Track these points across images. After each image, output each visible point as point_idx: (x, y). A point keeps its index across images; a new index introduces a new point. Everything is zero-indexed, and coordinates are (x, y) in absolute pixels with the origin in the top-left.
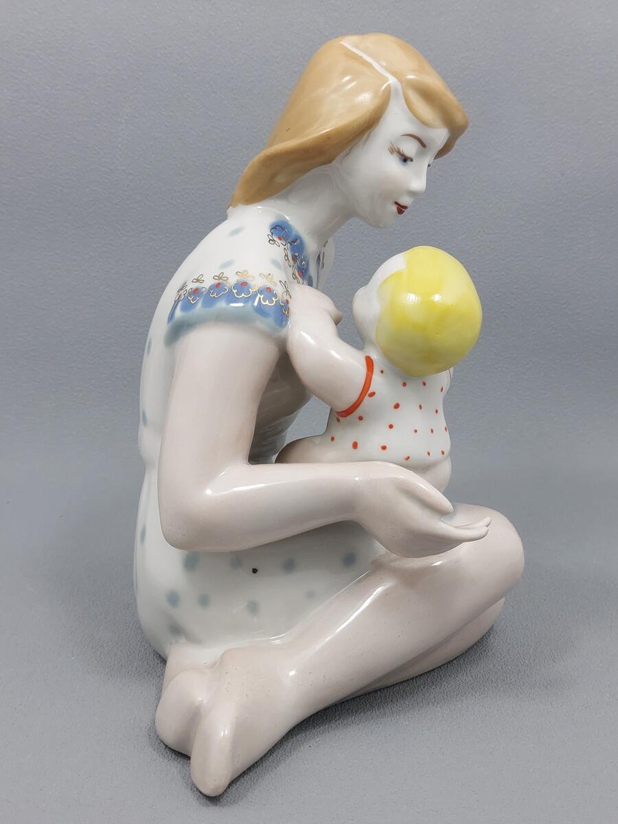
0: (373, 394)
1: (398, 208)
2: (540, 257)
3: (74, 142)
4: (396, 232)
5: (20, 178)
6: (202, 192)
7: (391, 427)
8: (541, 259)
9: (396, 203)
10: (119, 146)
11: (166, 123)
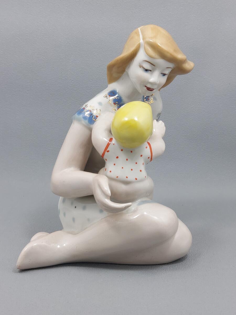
0: (108, 151)
1: (147, 88)
2: (221, 114)
3: (53, 68)
4: (168, 104)
5: (33, 81)
6: (98, 88)
7: (114, 164)
8: (221, 115)
9: (146, 86)
10: (69, 70)
11: (86, 63)
